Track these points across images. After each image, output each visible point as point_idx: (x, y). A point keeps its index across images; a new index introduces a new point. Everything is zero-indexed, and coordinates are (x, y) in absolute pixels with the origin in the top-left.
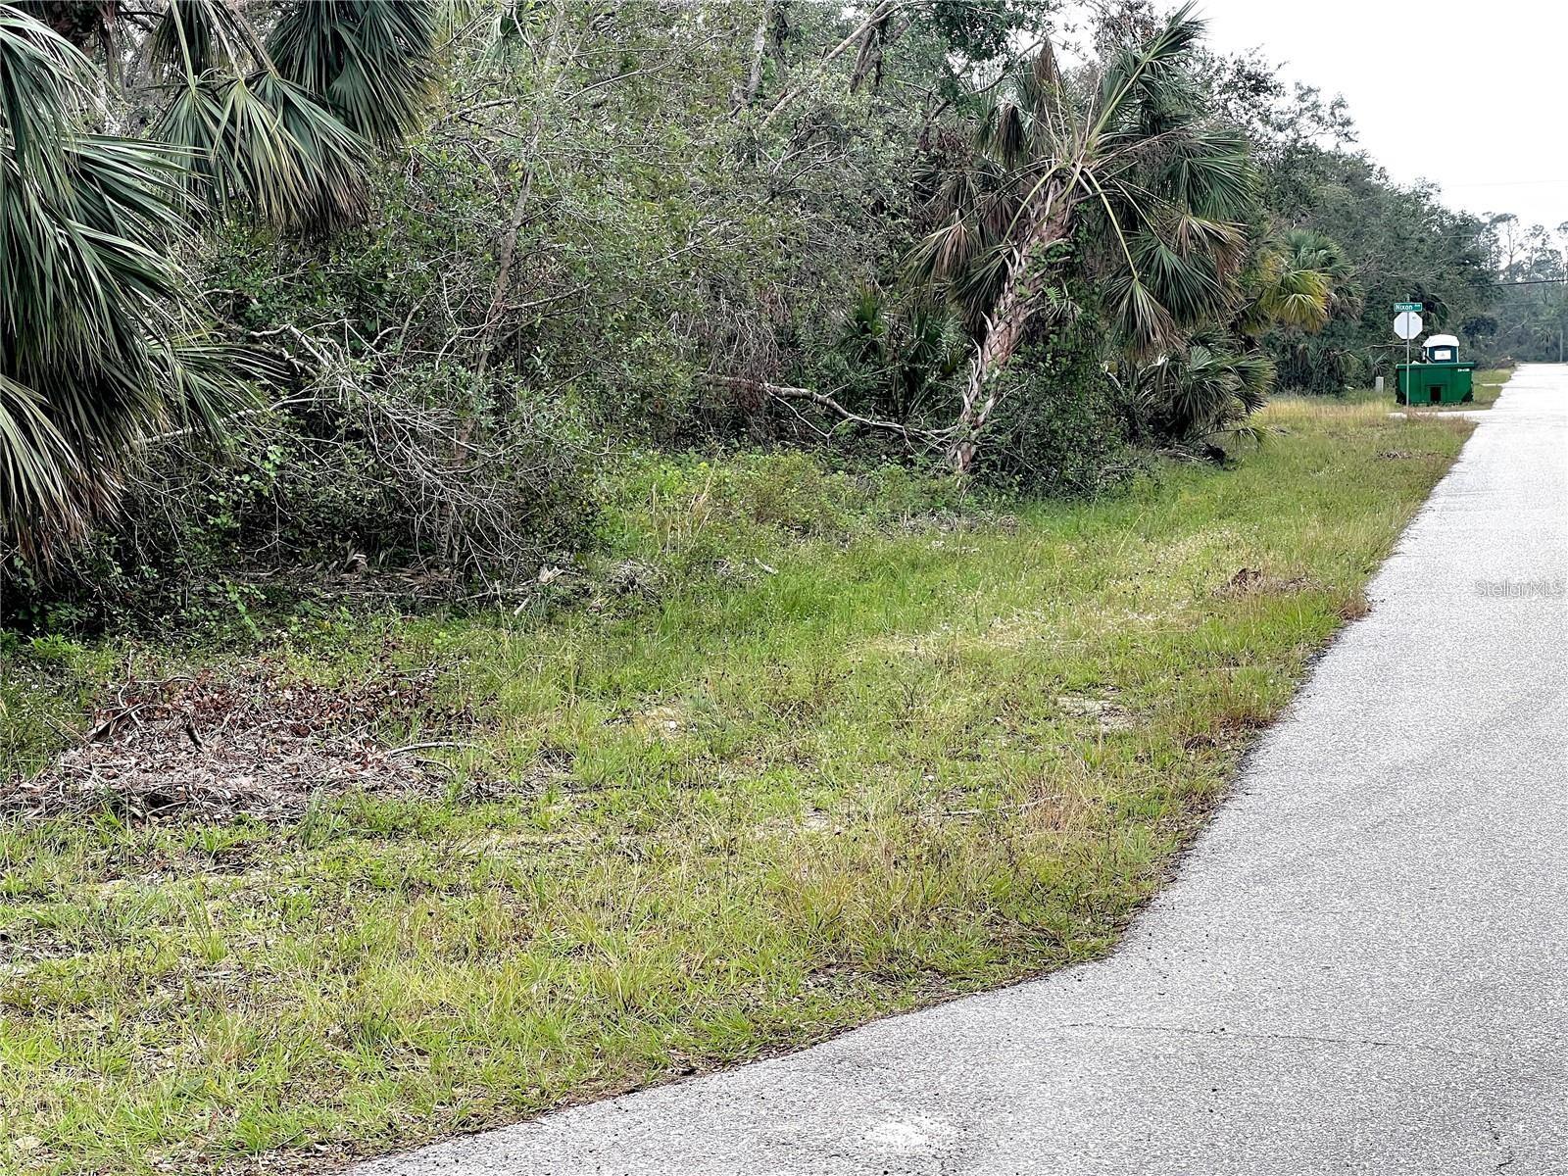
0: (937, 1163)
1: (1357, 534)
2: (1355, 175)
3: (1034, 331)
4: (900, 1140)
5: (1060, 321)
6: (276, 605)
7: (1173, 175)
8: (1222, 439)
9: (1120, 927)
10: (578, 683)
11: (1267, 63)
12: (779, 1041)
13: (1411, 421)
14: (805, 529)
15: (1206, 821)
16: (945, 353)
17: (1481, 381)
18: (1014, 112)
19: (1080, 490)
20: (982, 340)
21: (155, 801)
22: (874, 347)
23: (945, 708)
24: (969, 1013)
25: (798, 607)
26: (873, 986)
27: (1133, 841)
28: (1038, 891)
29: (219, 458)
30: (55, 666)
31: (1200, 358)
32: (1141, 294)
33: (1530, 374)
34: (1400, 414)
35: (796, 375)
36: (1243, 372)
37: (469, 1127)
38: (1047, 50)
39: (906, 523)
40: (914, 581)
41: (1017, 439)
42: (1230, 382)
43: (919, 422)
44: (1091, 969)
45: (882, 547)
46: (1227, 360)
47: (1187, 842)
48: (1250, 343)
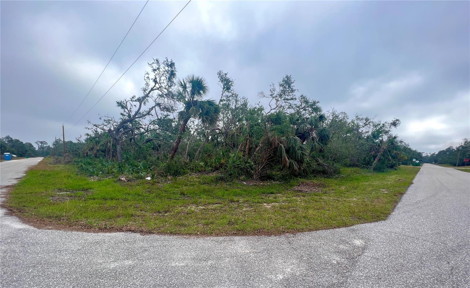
0: (361, 248)
1: (412, 176)
2: (410, 149)
3: (380, 160)
4: (357, 243)
5: (382, 159)
6: (315, 176)
7: (394, 148)
8: (396, 168)
9: (387, 216)
10: (336, 184)
11: (403, 140)
12: (346, 225)
13: (414, 167)
14: (358, 173)
15: (397, 204)
16: (371, 161)
17: (421, 165)
18: (379, 144)
19: (383, 171)
20: (375, 160)
21: (300, 191)
22: (365, 161)
23: (369, 189)
24: (368, 225)
25: (356, 179)
26: (357, 219)
27: (388, 206)
28: (377, 211)
29: (311, 167)
30: (298, 180)
31: (395, 162)
32: (390, 157)
33: (425, 164)
34: (413, 167)
35: (359, 162)
36: (399, 163)
37: (310, 230)
38: (383, 139)
39: (367, 173)
40: (367, 178)
41: (377, 167)
42: (397, 164)
43: (369, 166)
44: (383, 222)
45: (365, 175)
46: (397, 162)
47: (395, 206)
48: (399, 161)
